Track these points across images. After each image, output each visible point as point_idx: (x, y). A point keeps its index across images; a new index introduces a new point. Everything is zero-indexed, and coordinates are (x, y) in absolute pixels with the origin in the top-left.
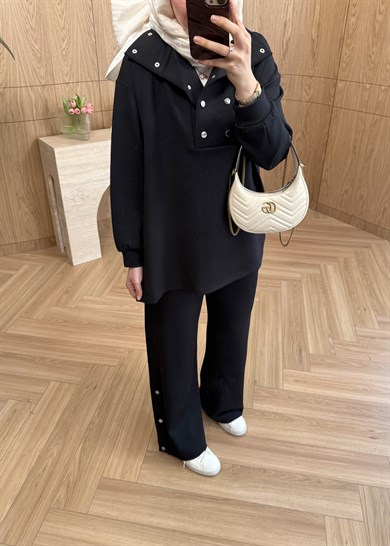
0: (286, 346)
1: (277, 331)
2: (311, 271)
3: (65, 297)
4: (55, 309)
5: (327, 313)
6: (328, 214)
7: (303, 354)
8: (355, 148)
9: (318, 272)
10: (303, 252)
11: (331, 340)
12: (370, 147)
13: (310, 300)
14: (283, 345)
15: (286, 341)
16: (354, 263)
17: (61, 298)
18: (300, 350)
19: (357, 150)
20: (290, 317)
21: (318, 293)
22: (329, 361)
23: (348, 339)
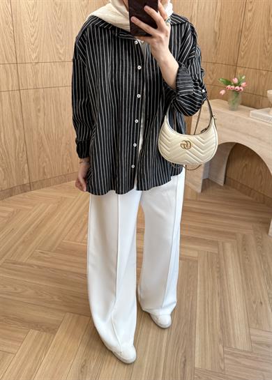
2: (208, 249)
7: (188, 368)
9: (215, 250)
11: (221, 347)
14: (166, 352)
16: (252, 241)
18: (185, 365)
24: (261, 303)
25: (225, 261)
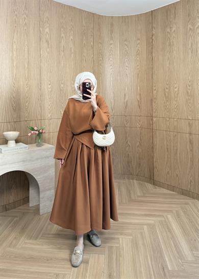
0: (154, 266)
1: (147, 257)
2: (159, 219)
3: (14, 242)
4: (9, 249)
5: (174, 243)
6: (161, 187)
7: (165, 271)
8: (168, 149)
9: (163, 219)
10: (152, 208)
11: (180, 260)
12: (175, 148)
13: (162, 236)
14: (152, 265)
15: (153, 263)
17: (12, 242)
18: (164, 270)
19: (169, 150)
20: (152, 247)
21: (166, 231)
22: (181, 274)
23: (190, 259)
24: (195, 240)
25: (170, 223)
